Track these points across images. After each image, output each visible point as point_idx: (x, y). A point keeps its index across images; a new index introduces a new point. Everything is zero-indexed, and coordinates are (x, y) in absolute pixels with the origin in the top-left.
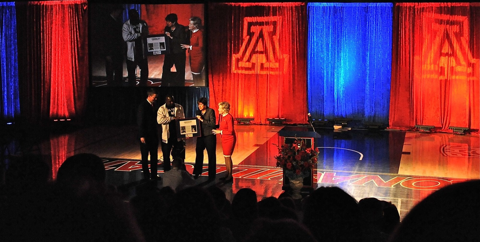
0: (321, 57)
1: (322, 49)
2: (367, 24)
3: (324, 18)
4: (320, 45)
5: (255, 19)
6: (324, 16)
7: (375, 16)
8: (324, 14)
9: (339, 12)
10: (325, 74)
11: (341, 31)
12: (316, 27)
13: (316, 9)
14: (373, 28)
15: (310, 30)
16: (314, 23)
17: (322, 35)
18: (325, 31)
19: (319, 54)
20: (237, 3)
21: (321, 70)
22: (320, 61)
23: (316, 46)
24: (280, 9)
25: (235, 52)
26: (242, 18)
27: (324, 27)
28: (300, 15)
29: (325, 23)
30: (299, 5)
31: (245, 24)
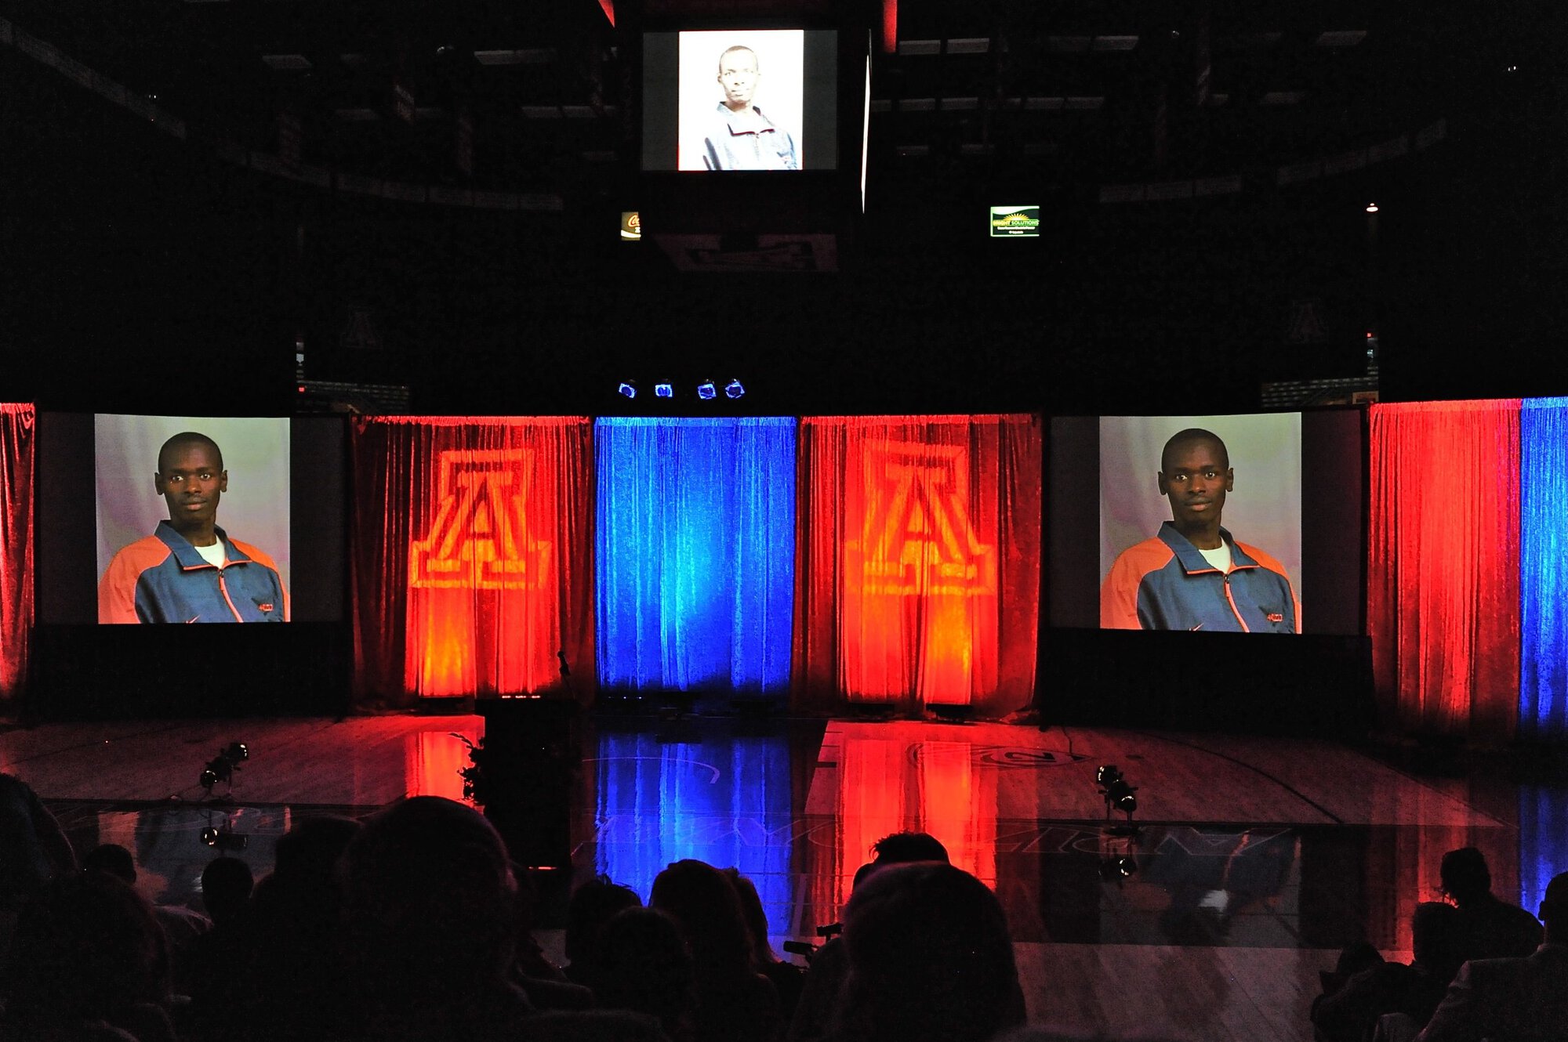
0: (627, 547)
1: (630, 527)
2: (737, 468)
3: (635, 454)
4: (625, 518)
5: (469, 456)
6: (635, 449)
7: (755, 449)
8: (635, 445)
9: (671, 440)
11: (676, 485)
12: (615, 475)
13: (617, 431)
14: (750, 477)
15: (600, 484)
16: (610, 465)
17: (631, 494)
18: (637, 485)
19: (621, 541)
20: (423, 416)
21: (626, 578)
22: (624, 558)
23: (616, 522)
24: (530, 431)
25: (416, 538)
26: (436, 454)
27: (635, 475)
28: (578, 446)
29: (637, 465)
30: (574, 423)
31: (445, 466)
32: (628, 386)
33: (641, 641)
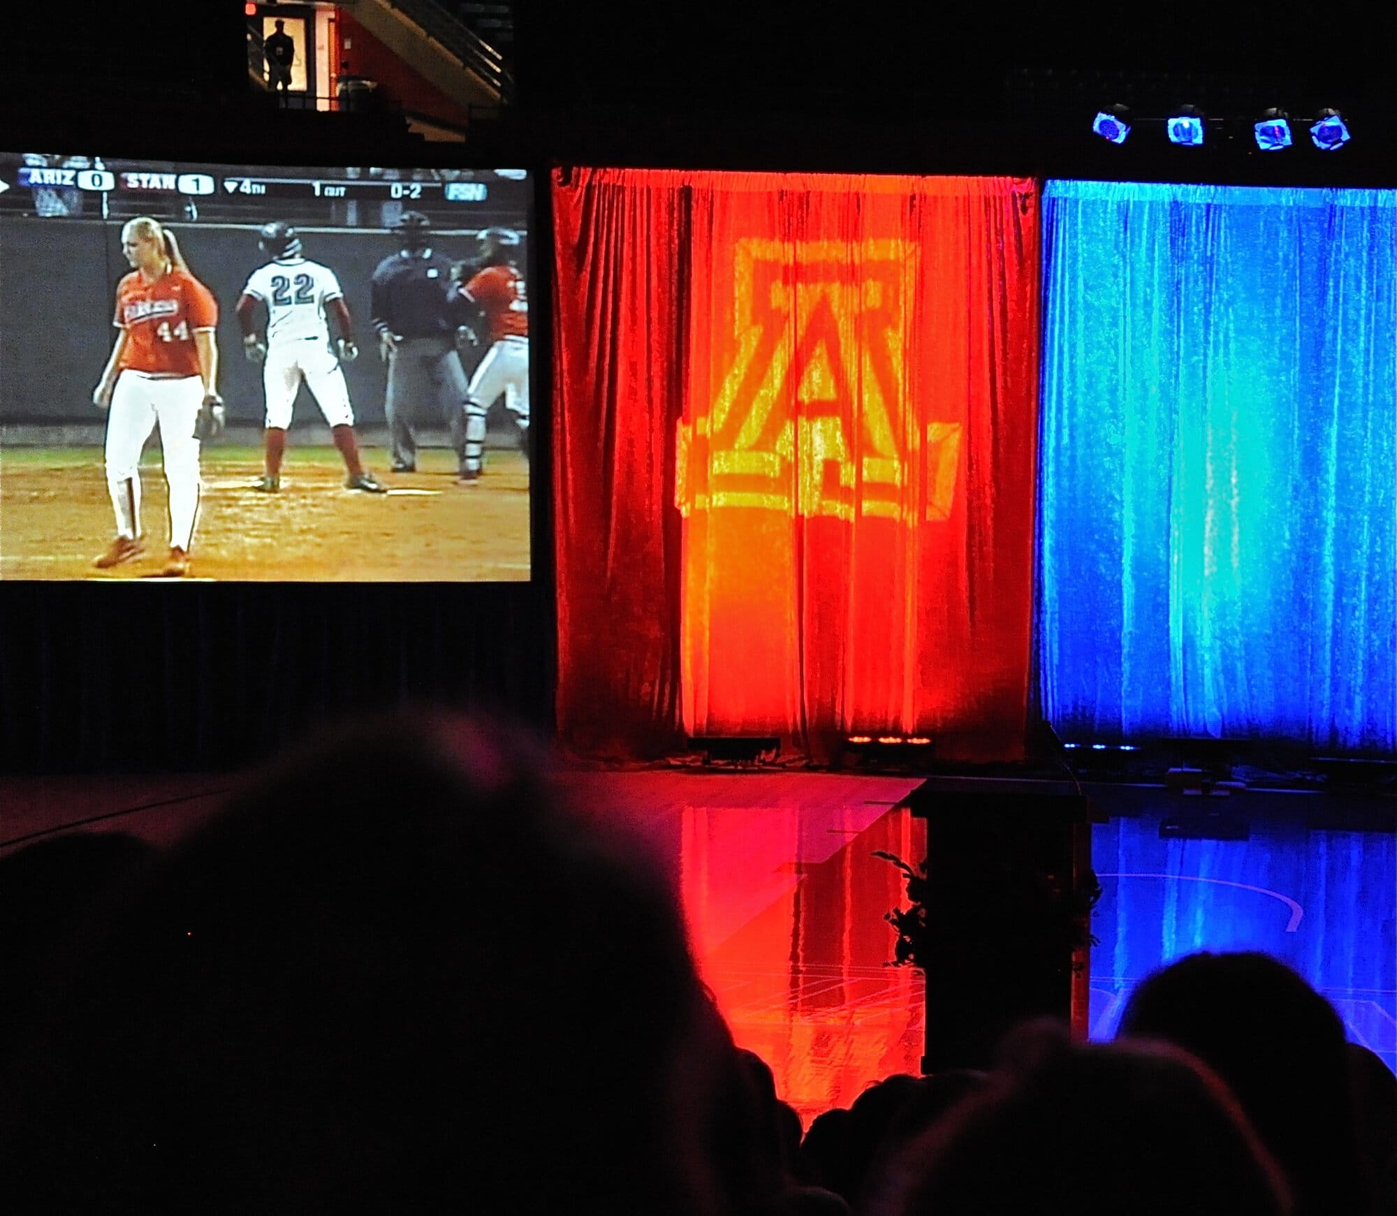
0: (1107, 443)
1: (1113, 405)
2: (1331, 291)
3: (1124, 257)
4: (1103, 385)
5: (789, 252)
6: (1125, 245)
7: (1369, 253)
8: (1125, 239)
9: (1197, 231)
10: (1129, 528)
11: (1206, 324)
12: (1084, 298)
13: (1089, 210)
14: (1357, 311)
15: (1053, 315)
16: (1074, 279)
17: (1117, 336)
18: (1128, 319)
19: (1095, 430)
21: (1106, 506)
22: (1101, 465)
23: (1087, 393)
24: (912, 206)
26: (721, 248)
27: (1125, 300)
28: (1008, 238)
29: (1128, 280)
30: (1001, 191)
31: (742, 268)
32: (1112, 118)
33: (1130, 633)
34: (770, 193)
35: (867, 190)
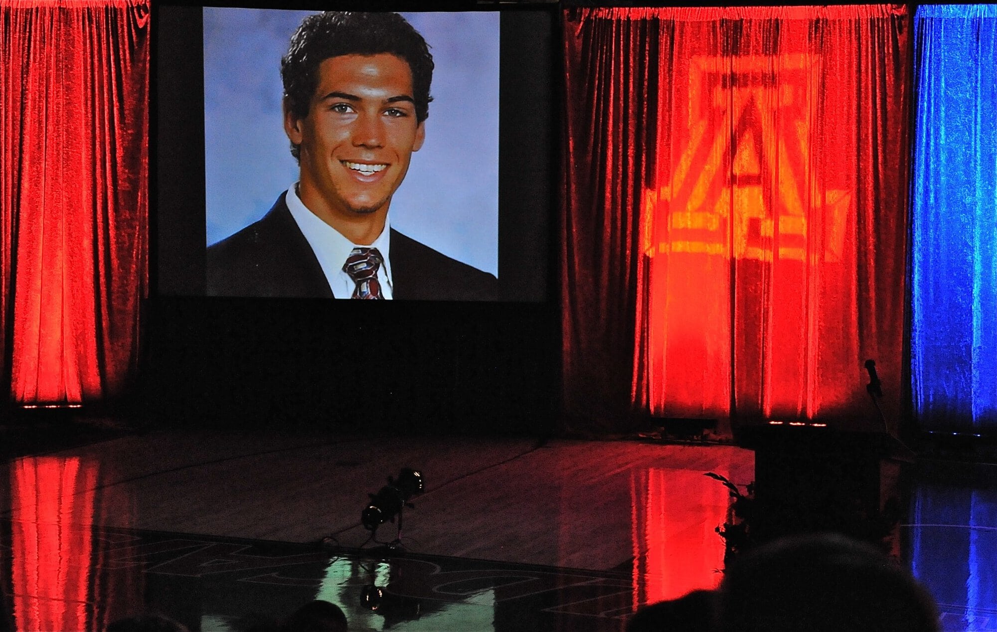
0: (962, 203)
1: (967, 173)
3: (976, 60)
4: (960, 159)
5: (725, 65)
6: (977, 52)
8: (977, 47)
10: (978, 268)
12: (945, 93)
13: (950, 27)
15: (922, 106)
16: (938, 79)
17: (970, 121)
18: (979, 108)
19: (955, 194)
20: (662, 7)
21: (962, 251)
22: (958, 219)
23: (947, 165)
24: (817, 28)
25: (650, 185)
26: (680, 63)
27: (976, 93)
28: (888, 50)
29: (979, 78)
30: (883, 14)
33: (980, 348)
34: (714, 22)
35: (784, 17)
